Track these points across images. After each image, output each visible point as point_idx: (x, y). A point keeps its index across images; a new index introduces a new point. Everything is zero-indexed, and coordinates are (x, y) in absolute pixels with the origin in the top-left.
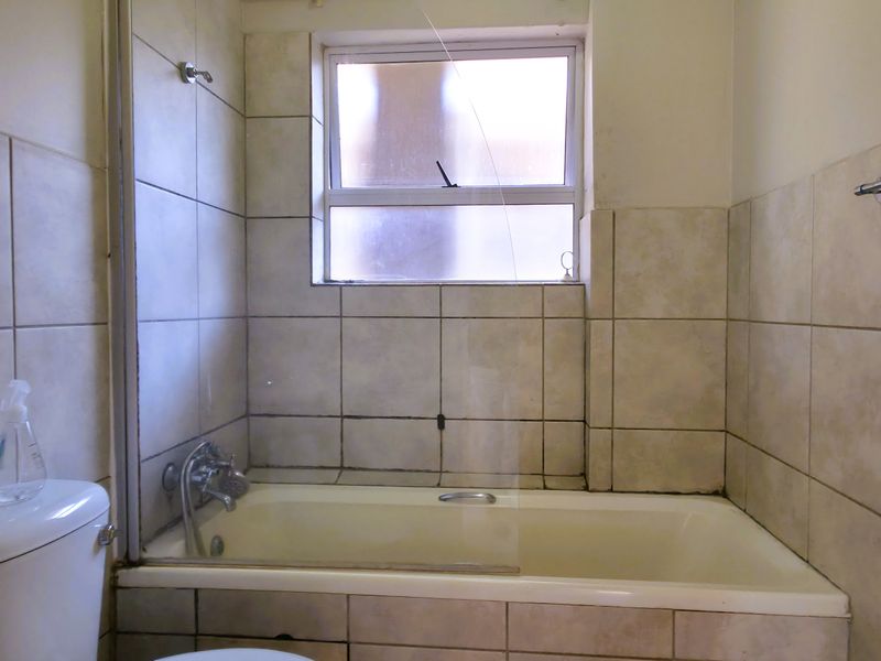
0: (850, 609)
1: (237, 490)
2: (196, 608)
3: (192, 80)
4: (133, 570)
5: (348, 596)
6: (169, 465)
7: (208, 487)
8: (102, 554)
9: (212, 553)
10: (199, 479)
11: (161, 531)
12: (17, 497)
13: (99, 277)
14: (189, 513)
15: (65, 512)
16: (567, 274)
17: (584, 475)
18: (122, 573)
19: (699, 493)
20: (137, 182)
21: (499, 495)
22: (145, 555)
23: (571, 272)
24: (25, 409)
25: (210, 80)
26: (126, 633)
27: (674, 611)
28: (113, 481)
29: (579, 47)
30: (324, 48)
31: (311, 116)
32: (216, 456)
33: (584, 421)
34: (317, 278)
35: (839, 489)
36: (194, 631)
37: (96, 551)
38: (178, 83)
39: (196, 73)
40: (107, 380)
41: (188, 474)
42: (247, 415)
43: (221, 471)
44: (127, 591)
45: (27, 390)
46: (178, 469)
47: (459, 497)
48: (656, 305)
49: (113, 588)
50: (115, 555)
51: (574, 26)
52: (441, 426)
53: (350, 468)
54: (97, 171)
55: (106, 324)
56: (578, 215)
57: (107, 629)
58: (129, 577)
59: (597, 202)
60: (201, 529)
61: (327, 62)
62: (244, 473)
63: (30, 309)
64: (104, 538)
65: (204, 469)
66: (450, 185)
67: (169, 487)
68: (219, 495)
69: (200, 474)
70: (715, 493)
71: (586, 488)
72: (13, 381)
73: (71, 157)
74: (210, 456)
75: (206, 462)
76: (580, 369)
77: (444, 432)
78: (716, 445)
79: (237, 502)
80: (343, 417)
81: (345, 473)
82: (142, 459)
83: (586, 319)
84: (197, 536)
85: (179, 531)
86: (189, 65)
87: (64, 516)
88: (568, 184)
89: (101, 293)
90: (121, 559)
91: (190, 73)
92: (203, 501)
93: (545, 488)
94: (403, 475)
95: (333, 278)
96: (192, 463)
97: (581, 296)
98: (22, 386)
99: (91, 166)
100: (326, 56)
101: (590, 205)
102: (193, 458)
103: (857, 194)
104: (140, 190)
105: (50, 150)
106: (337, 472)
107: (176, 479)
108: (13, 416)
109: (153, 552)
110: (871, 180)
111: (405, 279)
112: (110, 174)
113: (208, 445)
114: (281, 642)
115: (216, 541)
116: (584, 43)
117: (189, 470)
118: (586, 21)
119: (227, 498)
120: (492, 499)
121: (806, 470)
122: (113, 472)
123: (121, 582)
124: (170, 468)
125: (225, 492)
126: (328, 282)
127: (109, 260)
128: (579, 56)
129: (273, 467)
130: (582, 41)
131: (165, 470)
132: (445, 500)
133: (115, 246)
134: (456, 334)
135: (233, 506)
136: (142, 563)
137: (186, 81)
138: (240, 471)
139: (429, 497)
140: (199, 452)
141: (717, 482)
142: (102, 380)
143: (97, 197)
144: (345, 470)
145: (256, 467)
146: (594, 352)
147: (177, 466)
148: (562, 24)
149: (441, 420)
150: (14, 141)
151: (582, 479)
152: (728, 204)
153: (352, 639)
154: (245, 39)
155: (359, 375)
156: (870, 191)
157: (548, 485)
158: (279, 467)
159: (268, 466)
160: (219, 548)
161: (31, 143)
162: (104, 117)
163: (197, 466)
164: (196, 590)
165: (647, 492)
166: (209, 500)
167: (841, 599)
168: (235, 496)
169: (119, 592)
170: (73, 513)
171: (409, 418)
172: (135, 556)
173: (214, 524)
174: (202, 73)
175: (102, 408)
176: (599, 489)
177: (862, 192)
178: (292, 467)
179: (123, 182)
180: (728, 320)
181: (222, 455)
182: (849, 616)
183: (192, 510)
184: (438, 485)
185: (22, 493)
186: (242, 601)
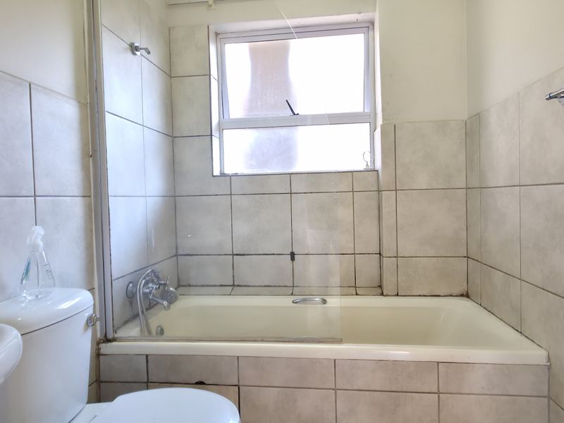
0: (549, 360)
1: (172, 299)
2: (147, 366)
3: (138, 53)
4: (109, 344)
5: (238, 357)
6: (130, 283)
7: (153, 296)
8: (90, 332)
9: (157, 334)
10: (148, 291)
11: (126, 322)
12: (37, 296)
13: (85, 168)
14: (143, 312)
15: (65, 305)
16: (367, 165)
17: (380, 286)
18: (103, 346)
19: (451, 296)
20: (106, 113)
21: (328, 299)
22: (116, 336)
23: (369, 164)
24: (41, 244)
25: (149, 53)
26: (106, 382)
27: (438, 363)
28: (96, 291)
29: (371, 27)
30: (217, 34)
31: (210, 75)
32: (158, 278)
33: (380, 254)
34: (216, 172)
35: (541, 286)
36: (146, 380)
37: (86, 329)
38: (130, 54)
39: (141, 49)
40: (92, 231)
41: (141, 289)
42: (176, 255)
43: (161, 287)
44: (106, 357)
45: (42, 232)
46: (135, 286)
47: (304, 301)
48: (422, 181)
49: (97, 355)
50: (99, 335)
51: (367, 14)
52: (293, 259)
53: (238, 286)
54: (82, 106)
55: (90, 196)
56: (373, 129)
57: (95, 379)
58: (106, 348)
59: (384, 119)
60: (150, 321)
61: (219, 44)
62: (176, 289)
63: (44, 186)
64: (91, 322)
65: (151, 285)
66: (294, 114)
67: (130, 297)
68: (160, 301)
69: (148, 288)
70: (462, 295)
71: (382, 294)
72: (35, 226)
73: (67, 97)
74: (154, 278)
75: (153, 281)
76: (377, 222)
77: (294, 262)
78: (461, 265)
79: (171, 306)
80: (233, 255)
81: (235, 288)
82: (113, 278)
83: (379, 191)
84: (148, 325)
85: (137, 322)
86: (136, 44)
87: (65, 307)
88: (366, 111)
89: (86, 178)
90: (102, 337)
91: (137, 49)
92: (151, 305)
93: (357, 294)
94: (271, 288)
95: (225, 172)
96: (144, 281)
97: (375, 178)
98: (39, 230)
99: (79, 102)
100: (218, 39)
101: (380, 122)
102: (144, 278)
103: (547, 99)
104: (108, 118)
105: (55, 92)
106: (231, 288)
107: (134, 291)
108: (34, 247)
109: (121, 333)
110: (555, 90)
111: (269, 171)
112: (90, 107)
113: (153, 271)
114: (198, 386)
115: (159, 329)
116: (373, 25)
117: (142, 286)
118: (375, 11)
119: (165, 303)
120: (324, 302)
121: (518, 276)
122: (96, 286)
123: (102, 351)
124: (131, 285)
125: (164, 300)
126: (223, 175)
127: (91, 158)
128: (371, 33)
129: (193, 286)
130: (373, 23)
131: (128, 286)
132: (296, 303)
133: (94, 150)
134: (301, 203)
135: (169, 307)
136: (114, 340)
137: (134, 54)
138: (173, 287)
139: (286, 301)
140: (148, 275)
141: (462, 288)
142: (88, 232)
143: (83, 121)
144: (235, 286)
145: (183, 286)
146: (385, 211)
147: (134, 283)
148: (360, 13)
149: (293, 255)
150: (32, 86)
151: (380, 290)
152: (465, 117)
153: (241, 384)
154: (170, 30)
155: (242, 229)
156: (555, 97)
157: (358, 293)
158: (196, 286)
159: (189, 286)
160: (161, 332)
161: (42, 87)
162: (86, 74)
163: (147, 283)
164: (147, 356)
165: (420, 296)
166: (155, 305)
167: (543, 353)
168: (170, 303)
169: (101, 357)
170: (70, 307)
171: (273, 254)
172: (110, 336)
173: (158, 318)
174: (144, 49)
175: (89, 247)
176: (390, 294)
177: (551, 98)
178: (203, 286)
179: (98, 112)
180: (467, 188)
181: (161, 277)
182: (548, 364)
183: (144, 310)
184: (292, 294)
185: (40, 294)
186: (174, 361)
